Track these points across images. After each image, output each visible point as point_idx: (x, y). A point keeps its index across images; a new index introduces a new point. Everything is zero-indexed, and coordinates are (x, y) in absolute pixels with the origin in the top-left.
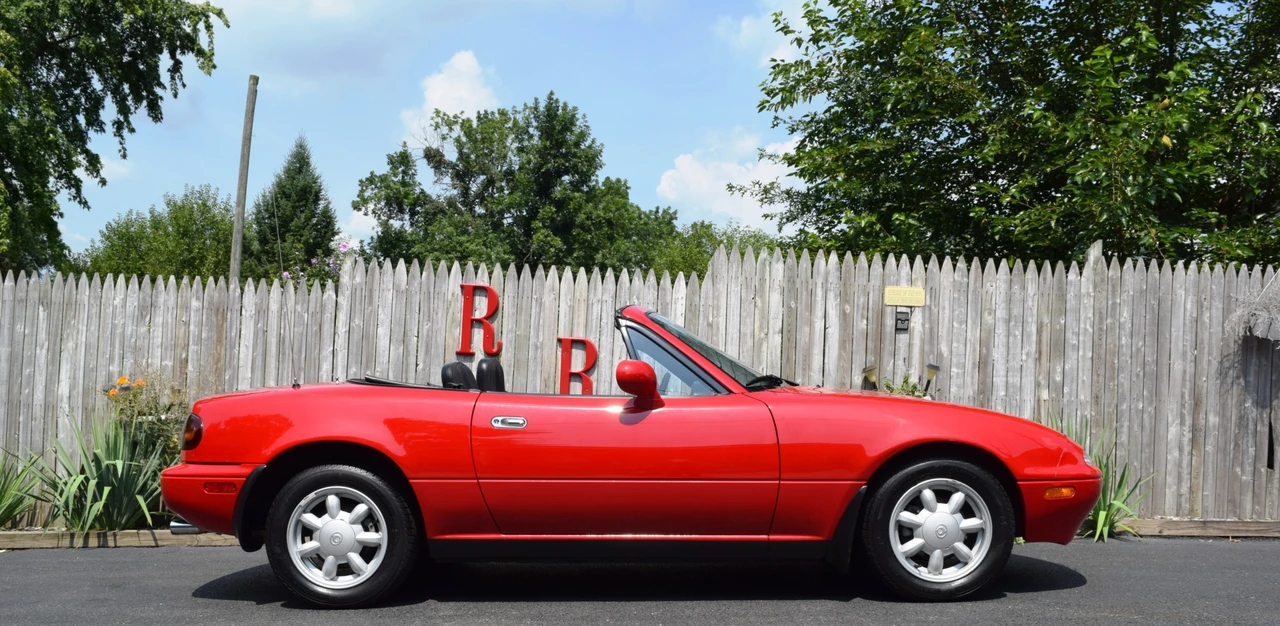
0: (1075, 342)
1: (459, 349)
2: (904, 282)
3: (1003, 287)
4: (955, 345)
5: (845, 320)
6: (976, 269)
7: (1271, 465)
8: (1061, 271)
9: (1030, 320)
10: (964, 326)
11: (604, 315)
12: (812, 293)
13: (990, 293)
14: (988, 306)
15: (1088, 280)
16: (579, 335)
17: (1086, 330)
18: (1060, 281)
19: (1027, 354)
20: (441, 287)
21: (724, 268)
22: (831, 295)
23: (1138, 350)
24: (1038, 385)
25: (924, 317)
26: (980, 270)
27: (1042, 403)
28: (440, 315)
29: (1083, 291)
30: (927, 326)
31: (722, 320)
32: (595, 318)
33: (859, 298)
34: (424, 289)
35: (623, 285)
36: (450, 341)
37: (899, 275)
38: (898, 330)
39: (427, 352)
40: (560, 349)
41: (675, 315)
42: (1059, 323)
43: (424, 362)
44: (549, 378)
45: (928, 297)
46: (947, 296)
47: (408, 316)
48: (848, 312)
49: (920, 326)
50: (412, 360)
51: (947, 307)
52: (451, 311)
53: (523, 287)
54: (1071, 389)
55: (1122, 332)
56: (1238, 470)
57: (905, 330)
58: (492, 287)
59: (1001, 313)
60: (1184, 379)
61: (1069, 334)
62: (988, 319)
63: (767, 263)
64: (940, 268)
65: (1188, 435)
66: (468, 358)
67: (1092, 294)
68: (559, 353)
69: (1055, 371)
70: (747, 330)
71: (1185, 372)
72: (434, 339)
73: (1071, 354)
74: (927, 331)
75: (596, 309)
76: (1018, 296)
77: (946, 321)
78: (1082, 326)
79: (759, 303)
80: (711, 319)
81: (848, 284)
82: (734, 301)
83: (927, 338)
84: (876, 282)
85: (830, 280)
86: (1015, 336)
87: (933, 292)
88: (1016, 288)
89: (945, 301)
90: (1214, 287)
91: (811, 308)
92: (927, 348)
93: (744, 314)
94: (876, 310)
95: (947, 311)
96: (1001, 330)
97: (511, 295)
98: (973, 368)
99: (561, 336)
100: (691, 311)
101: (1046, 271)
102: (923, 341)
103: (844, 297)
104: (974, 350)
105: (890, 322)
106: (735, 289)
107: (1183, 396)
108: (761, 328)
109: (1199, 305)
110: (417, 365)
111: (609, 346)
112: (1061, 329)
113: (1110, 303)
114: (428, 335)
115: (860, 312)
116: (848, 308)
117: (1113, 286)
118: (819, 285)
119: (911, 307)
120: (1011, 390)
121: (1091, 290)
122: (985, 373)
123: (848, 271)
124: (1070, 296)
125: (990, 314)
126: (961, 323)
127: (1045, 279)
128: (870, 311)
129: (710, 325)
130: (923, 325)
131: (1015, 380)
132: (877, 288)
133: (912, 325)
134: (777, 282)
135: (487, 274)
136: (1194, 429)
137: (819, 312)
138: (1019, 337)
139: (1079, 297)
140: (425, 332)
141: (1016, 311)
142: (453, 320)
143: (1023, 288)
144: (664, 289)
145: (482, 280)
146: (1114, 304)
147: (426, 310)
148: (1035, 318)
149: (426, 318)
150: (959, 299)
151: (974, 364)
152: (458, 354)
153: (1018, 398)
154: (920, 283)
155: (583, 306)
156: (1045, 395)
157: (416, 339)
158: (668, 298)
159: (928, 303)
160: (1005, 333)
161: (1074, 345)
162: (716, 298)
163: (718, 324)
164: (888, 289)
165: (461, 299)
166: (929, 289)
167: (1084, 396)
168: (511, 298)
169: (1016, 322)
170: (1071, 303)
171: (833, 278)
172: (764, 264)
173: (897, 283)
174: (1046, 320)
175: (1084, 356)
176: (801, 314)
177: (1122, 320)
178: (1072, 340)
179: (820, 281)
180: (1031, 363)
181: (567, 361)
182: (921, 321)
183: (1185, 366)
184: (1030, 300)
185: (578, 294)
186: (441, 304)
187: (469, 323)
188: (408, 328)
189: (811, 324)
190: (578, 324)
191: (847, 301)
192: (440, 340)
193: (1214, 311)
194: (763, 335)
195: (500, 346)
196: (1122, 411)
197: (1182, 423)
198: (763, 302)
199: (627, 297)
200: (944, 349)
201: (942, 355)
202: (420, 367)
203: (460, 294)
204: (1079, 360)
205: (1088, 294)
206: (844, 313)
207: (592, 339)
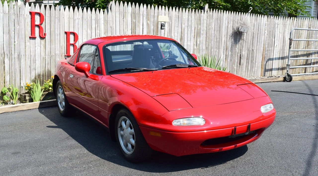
0: (202, 33)
1: (30, 36)
2: (163, 15)
3: (187, 16)
4: (175, 33)
5: (148, 25)
6: (181, 11)
7: (240, 64)
8: (200, 12)
9: (193, 26)
10: (177, 28)
11: (79, 23)
12: (139, 17)
13: (184, 18)
14: (183, 22)
15: (206, 15)
16: (72, 30)
17: (205, 29)
18: (200, 15)
19: (192, 36)
20: (22, 12)
21: (114, 9)
22: (144, 18)
23: (216, 35)
24: (194, 44)
25: (168, 25)
26: (182, 11)
27: (195, 49)
28: (22, 23)
29: (205, 18)
30: (169, 28)
31: (114, 25)
32: (76, 24)
33: (152, 19)
34: (16, 13)
35: (85, 13)
36: (27, 33)
37: (162, 12)
38: (161, 29)
39: (18, 37)
40: (66, 35)
41: (101, 23)
42: (199, 27)
43: (18, 41)
44: (62, 46)
45: (169, 19)
46: (174, 19)
47: (10, 23)
48: (149, 23)
49: (167, 28)
50: (13, 40)
51: (174, 22)
52: (26, 21)
53: (52, 13)
54: (201, 46)
55: (212, 30)
56: (234, 66)
57: (163, 29)
58: (41, 12)
59: (186, 24)
60: (224, 43)
61: (201, 30)
62: (183, 26)
63: (127, 7)
64: (172, 10)
65: (225, 57)
66: (34, 39)
67: (206, 19)
68: (66, 37)
69: (198, 40)
70: (122, 29)
71: (225, 40)
72: (20, 32)
73: (202, 36)
74: (169, 29)
75: (77, 21)
76: (190, 19)
77: (173, 26)
78: (204, 28)
79: (125, 20)
80: (111, 26)
81: (149, 15)
82: (118, 19)
83: (169, 32)
84: (156, 14)
85: (144, 13)
86: (189, 31)
87: (170, 18)
88: (190, 17)
89: (173, 21)
90: (231, 18)
91: (139, 22)
92: (169, 34)
93: (120, 23)
94: (156, 23)
95: (174, 23)
96: (186, 30)
97: (48, 16)
98: (180, 40)
99: (66, 31)
100: (105, 22)
101: (196, 13)
102: (168, 32)
103: (148, 19)
104: (180, 35)
105: (160, 26)
106: (118, 15)
107: (224, 47)
108: (126, 28)
109: (228, 23)
110: (15, 42)
111: (81, 34)
112: (199, 29)
113: (210, 22)
114: (18, 31)
115: (152, 23)
116: (149, 22)
117: (211, 17)
118: (141, 15)
119: (165, 22)
120: (188, 46)
121: (206, 18)
122: (182, 41)
123: (149, 11)
124: (202, 19)
125: (184, 24)
126: (177, 27)
127: (196, 15)
128: (155, 23)
129: (111, 27)
130: (168, 27)
131: (189, 43)
132: (156, 16)
133: (165, 27)
134: (130, 13)
135: (39, 8)
136: (226, 56)
137: (141, 24)
138: (190, 31)
139: (203, 20)
140: (17, 30)
141: (190, 24)
142: (27, 25)
143: (192, 17)
144: (97, 15)
145: (37, 10)
146: (211, 22)
147: (17, 21)
148: (194, 26)
149: (17, 24)
150: (176, 20)
151: (180, 39)
152: (30, 38)
153: (190, 48)
154: (167, 15)
155: (72, 20)
156: (195, 47)
157: (13, 32)
158: (99, 18)
159: (169, 21)
160: (187, 30)
161: (202, 34)
162: (113, 18)
163: (113, 27)
164: (159, 17)
165: (30, 16)
166: (169, 17)
167: (204, 48)
168: (48, 17)
169: (190, 27)
170: (202, 22)
171: (145, 13)
172: (126, 7)
173: (161, 15)
174: (196, 27)
175: (204, 36)
176: (137, 24)
177: (213, 26)
178: (202, 32)
179: (141, 13)
180: (192, 38)
181: (68, 39)
182: (167, 26)
183: (225, 39)
184: (193, 20)
185: (70, 16)
186: (22, 19)
187: (33, 26)
188: (10, 28)
189: (139, 27)
190: (71, 27)
191: (149, 20)
192: (23, 33)
193: (231, 24)
194: (126, 31)
195: (45, 34)
196: (212, 51)
197: (224, 54)
198: (126, 20)
199: (86, 17)
200: (173, 35)
201: (172, 36)
202: (16, 43)
203: (29, 15)
204: (203, 38)
205: (205, 19)
206: (148, 24)
207: (76, 32)
